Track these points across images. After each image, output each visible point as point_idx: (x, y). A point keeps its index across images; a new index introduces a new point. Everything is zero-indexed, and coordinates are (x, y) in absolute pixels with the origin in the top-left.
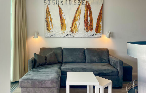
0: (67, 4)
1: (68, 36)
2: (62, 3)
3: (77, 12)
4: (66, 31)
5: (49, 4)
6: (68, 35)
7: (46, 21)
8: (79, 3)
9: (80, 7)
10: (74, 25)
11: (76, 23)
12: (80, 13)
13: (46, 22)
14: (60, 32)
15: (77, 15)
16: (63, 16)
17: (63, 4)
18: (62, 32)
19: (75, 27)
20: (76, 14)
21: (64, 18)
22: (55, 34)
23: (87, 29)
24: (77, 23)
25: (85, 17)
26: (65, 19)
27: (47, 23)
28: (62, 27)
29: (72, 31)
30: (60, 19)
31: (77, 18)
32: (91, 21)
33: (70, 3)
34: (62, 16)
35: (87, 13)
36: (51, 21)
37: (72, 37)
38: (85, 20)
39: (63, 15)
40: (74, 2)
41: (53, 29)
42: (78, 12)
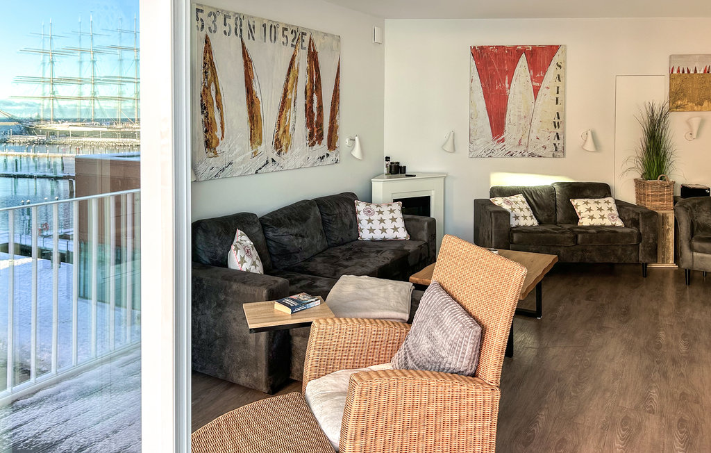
0: (265, 41)
1: (268, 166)
2: (251, 32)
3: (289, 74)
4: (261, 149)
5: (213, 29)
6: (267, 162)
7: (204, 108)
8: (294, 43)
9: (297, 57)
10: (282, 121)
11: (288, 114)
12: (296, 79)
13: (202, 112)
14: (247, 154)
15: (290, 86)
16: (256, 88)
17: (254, 39)
18: (251, 152)
19: (285, 132)
20: (287, 81)
21: (258, 95)
22: (231, 163)
23: (311, 135)
24: (290, 113)
25: (308, 94)
26: (260, 100)
27: (207, 113)
28: (251, 132)
29: (278, 145)
30: (248, 97)
31: (289, 96)
32: (320, 107)
33: (273, 39)
34: (251, 84)
35: (311, 79)
36: (219, 106)
37: (278, 168)
38: (308, 107)
39: (255, 81)
40: (283, 35)
41: (224, 140)
42: (291, 76)
